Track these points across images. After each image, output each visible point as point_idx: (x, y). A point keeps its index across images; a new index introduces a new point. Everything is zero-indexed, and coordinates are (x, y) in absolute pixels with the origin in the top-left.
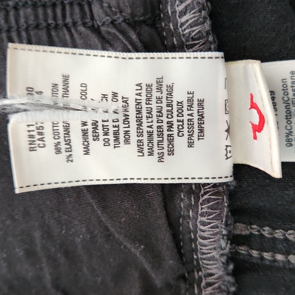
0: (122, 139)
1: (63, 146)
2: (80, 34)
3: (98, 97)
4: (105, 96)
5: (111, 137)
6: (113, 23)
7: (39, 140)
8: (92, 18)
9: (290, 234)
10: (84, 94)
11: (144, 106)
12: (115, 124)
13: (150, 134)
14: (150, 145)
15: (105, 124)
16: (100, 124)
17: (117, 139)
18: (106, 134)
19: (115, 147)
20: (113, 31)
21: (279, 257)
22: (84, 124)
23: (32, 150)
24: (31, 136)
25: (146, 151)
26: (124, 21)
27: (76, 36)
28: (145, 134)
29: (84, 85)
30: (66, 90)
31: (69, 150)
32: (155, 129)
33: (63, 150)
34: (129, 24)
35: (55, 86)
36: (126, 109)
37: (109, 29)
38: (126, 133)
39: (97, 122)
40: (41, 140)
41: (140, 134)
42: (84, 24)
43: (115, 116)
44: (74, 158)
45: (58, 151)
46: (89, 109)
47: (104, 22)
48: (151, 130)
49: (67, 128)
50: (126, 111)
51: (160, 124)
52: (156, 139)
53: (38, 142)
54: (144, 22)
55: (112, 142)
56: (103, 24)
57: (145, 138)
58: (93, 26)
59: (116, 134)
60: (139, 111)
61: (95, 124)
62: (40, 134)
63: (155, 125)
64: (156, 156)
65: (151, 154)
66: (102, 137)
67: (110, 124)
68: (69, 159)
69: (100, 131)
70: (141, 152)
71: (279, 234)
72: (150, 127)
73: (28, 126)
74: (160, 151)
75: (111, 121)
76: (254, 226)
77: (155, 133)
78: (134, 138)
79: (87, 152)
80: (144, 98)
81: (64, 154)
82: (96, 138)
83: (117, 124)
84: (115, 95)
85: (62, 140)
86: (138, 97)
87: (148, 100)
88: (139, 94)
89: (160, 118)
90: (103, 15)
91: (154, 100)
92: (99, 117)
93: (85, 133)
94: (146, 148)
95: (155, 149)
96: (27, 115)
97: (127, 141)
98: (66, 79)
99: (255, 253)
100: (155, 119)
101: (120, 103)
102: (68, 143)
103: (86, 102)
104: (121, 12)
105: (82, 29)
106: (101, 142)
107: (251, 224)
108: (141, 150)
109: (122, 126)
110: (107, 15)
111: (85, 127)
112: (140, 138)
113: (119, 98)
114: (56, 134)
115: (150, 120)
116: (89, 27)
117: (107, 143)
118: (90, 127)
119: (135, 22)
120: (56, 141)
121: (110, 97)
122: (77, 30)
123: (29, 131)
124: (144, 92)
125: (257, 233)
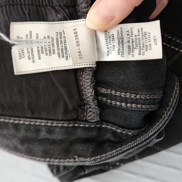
0: (52, 52)
1: (31, 57)
2: (48, 9)
3: (42, 38)
4: (45, 37)
5: (48, 52)
6: (60, 5)
7: (22, 55)
8: (52, 3)
9: (122, 94)
10: (37, 37)
11: (59, 40)
12: (49, 47)
13: (62, 50)
14: (63, 53)
15: (45, 47)
16: (44, 47)
17: (50, 52)
18: (46, 51)
19: (50, 56)
20: (60, 8)
21: (118, 103)
22: (38, 48)
23: (20, 59)
24: (20, 54)
25: (61, 56)
26: (64, 5)
27: (47, 10)
28: (60, 49)
29: (37, 34)
30: (31, 36)
31: (33, 58)
32: (64, 48)
33: (31, 58)
34: (65, 6)
35: (27, 35)
36: (53, 41)
37: (58, 8)
38: (53, 50)
39: (43, 46)
40: (23, 55)
41: (58, 50)
42: (50, 6)
43: (49, 44)
44: (35, 61)
45: (29, 59)
46: (39, 42)
47: (56, 5)
48: (62, 48)
49: (32, 50)
50: (53, 42)
51: (65, 46)
52: (64, 51)
53: (22, 56)
54: (71, 6)
55: (48, 54)
56: (56, 6)
57: (60, 51)
58: (53, 6)
59: (50, 50)
60: (57, 42)
61: (42, 47)
62: (23, 52)
63: (64, 46)
64: (65, 57)
65: (63, 57)
66: (45, 52)
67: (47, 47)
68: (33, 62)
69: (44, 50)
70: (60, 56)
71: (118, 94)
72: (62, 47)
73: (19, 50)
74: (66, 56)
75: (47, 46)
76: (109, 90)
77: (64, 49)
78: (56, 51)
79: (40, 59)
80: (59, 37)
81: (32, 60)
82: (43, 53)
83: (50, 47)
84: (48, 37)
85: (30, 54)
86: (57, 37)
87: (61, 38)
88: (57, 36)
89: (65, 44)
90: (56, 3)
91: (63, 37)
92: (43, 45)
93: (38, 51)
94: (61, 55)
95: (65, 55)
96: (18, 46)
97: (54, 53)
98: (31, 32)
99: (109, 101)
100: (63, 44)
101: (51, 39)
102: (33, 55)
103: (38, 40)
104: (63, 2)
105: (49, 7)
106: (45, 54)
107: (108, 89)
108: (59, 56)
109: (52, 47)
110: (58, 3)
111: (38, 49)
112: (59, 51)
113: (50, 38)
114: (28, 52)
115: (62, 44)
116: (51, 7)
117: (47, 54)
118: (40, 49)
119: (67, 6)
120: (28, 55)
121: (47, 38)
122: (47, 8)
123: (19, 52)
124: (59, 35)
125: (110, 93)
